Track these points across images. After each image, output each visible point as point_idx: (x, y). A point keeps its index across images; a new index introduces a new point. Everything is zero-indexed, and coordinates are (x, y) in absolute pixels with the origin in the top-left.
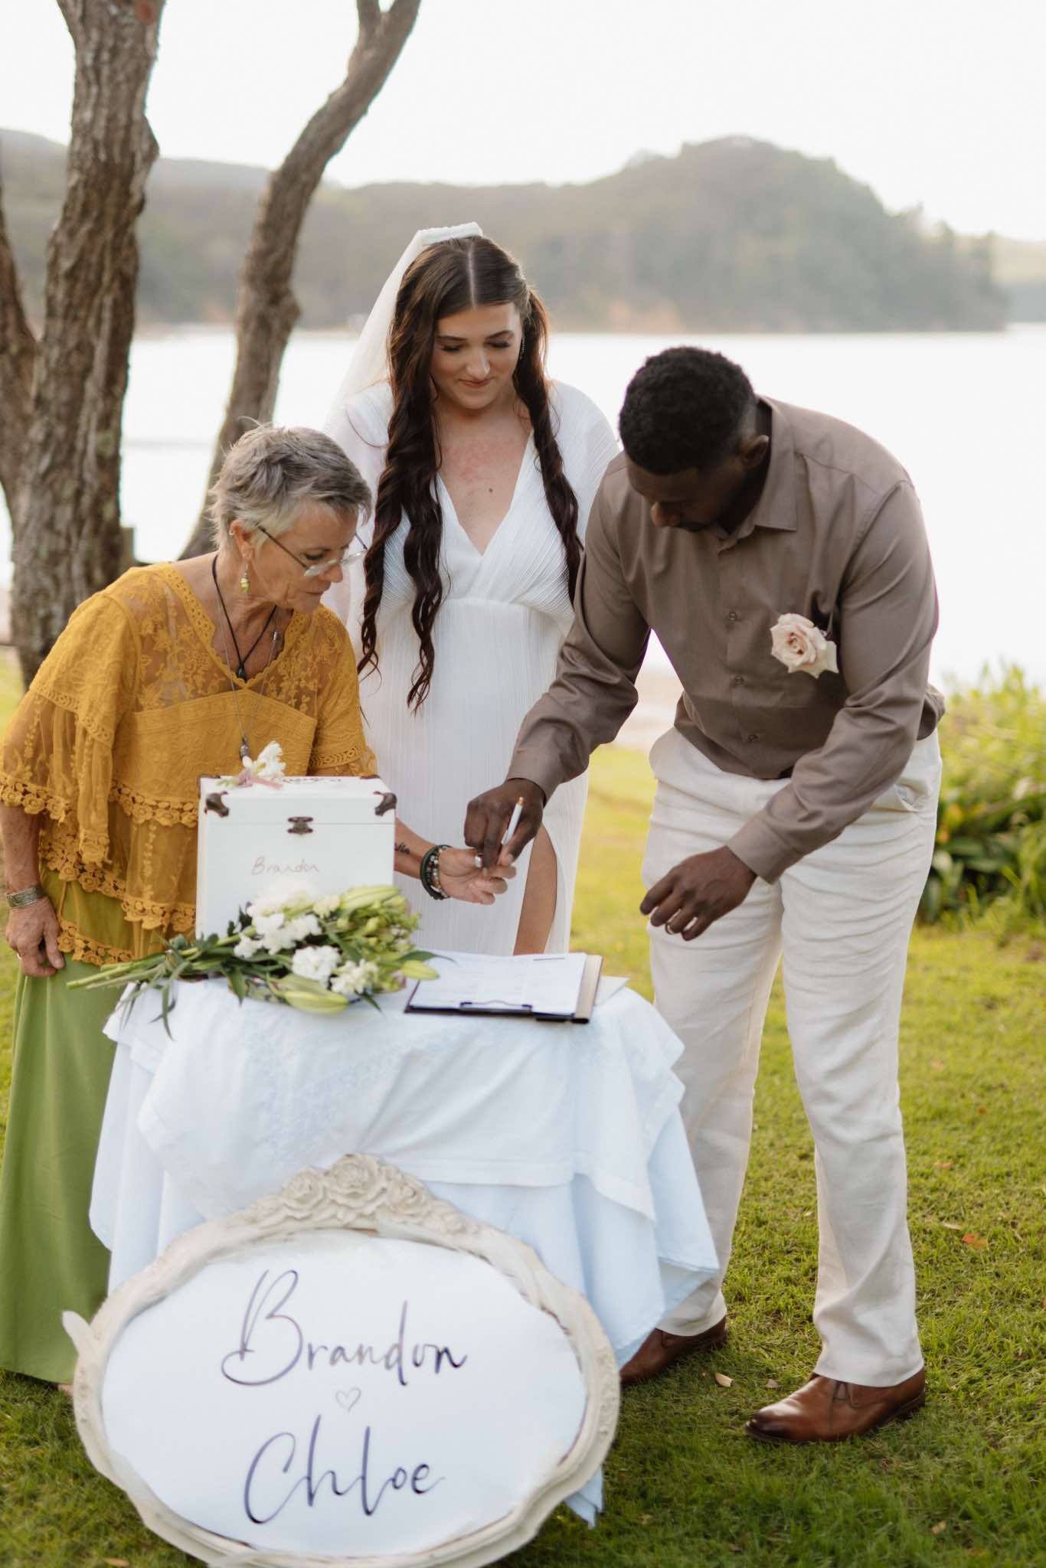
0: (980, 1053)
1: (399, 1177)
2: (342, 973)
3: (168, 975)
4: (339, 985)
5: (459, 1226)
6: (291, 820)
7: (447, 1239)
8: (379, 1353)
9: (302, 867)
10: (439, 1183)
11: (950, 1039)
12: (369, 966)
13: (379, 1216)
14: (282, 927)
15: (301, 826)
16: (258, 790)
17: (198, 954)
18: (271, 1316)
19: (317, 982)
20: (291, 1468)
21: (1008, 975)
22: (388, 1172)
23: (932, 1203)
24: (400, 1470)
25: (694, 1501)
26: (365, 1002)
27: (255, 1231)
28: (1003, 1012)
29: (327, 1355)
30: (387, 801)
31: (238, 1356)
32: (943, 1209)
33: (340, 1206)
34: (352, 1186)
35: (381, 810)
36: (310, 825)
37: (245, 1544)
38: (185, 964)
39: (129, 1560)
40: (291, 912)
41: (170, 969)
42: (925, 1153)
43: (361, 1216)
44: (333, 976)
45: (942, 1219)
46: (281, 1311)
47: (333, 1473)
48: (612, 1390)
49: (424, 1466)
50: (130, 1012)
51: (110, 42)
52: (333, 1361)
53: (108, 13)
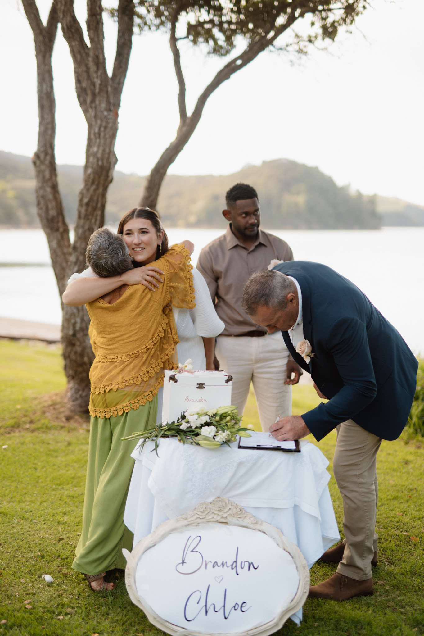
0: (406, 478)
1: (235, 505)
2: (218, 435)
3: (156, 436)
4: (217, 439)
5: (255, 522)
6: (197, 384)
7: (252, 526)
8: (230, 563)
9: (201, 400)
10: (249, 507)
11: (395, 474)
12: (227, 432)
13: (228, 518)
14: (197, 419)
15: (201, 386)
16: (185, 374)
17: (167, 429)
18: (192, 551)
19: (210, 437)
20: (199, 603)
21: (411, 453)
22: (231, 503)
23: (397, 526)
24: (237, 604)
25: (331, 619)
26: (226, 445)
27: (186, 522)
28: (411, 465)
29: (212, 565)
30: (230, 378)
31: (181, 564)
32: (401, 528)
33: (215, 514)
34: (219, 507)
35: (227, 381)
36: (204, 386)
37: (184, 628)
38: (162, 432)
39: (143, 634)
40: (199, 415)
41: (157, 434)
42: (392, 510)
43: (222, 518)
44: (215, 436)
45: (402, 532)
46: (195, 550)
47: (214, 604)
48: (308, 578)
49: (244, 603)
50: (142, 449)
51: (104, 124)
52: (214, 567)
53: (103, 114)
